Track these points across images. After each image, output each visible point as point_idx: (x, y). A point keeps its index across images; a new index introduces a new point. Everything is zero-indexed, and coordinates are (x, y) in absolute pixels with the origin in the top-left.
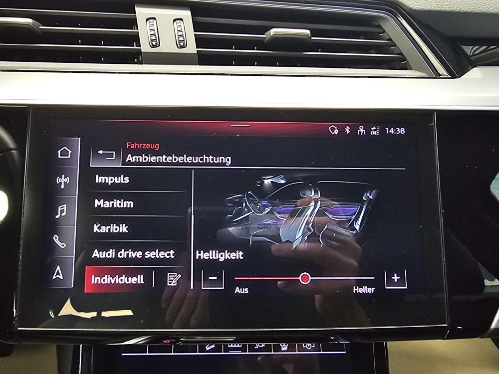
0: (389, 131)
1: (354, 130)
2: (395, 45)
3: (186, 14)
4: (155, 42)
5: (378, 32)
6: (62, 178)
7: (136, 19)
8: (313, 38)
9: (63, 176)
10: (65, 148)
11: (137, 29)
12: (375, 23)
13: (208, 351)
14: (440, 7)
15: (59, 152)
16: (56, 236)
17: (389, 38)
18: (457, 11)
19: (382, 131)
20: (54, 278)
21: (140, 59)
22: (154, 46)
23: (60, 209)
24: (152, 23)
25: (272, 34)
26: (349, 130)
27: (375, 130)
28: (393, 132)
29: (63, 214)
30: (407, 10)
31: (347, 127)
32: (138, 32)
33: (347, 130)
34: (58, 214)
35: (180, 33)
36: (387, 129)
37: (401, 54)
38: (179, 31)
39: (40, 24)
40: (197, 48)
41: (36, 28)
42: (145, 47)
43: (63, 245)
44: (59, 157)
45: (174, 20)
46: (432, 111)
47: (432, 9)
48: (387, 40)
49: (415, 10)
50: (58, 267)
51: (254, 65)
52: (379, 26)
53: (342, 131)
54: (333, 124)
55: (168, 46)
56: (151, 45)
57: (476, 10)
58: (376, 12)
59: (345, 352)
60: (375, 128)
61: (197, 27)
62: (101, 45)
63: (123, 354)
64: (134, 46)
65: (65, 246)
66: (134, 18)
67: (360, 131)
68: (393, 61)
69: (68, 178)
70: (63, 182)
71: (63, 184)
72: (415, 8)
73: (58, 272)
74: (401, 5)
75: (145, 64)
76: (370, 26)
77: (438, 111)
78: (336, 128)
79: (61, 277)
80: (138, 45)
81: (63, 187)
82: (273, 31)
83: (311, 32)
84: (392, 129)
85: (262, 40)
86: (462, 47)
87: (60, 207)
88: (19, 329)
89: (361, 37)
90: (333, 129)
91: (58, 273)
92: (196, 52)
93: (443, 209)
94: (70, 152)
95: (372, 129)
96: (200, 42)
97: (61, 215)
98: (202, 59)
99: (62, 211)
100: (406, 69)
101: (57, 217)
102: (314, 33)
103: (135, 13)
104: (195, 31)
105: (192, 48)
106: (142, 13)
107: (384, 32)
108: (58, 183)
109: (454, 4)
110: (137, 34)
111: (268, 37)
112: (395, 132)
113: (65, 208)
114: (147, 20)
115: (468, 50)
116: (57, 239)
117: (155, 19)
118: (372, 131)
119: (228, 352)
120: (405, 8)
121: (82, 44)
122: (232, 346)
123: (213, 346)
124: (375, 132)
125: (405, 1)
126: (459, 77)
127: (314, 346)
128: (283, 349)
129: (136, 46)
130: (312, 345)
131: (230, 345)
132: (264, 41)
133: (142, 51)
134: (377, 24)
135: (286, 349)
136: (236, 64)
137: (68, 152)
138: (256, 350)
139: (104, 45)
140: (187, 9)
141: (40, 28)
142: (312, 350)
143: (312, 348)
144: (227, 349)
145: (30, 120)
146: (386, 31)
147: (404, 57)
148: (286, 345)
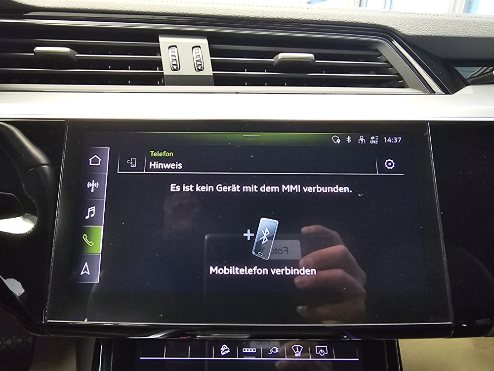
0: (387, 140)
1: (355, 140)
2: (392, 66)
3: (204, 42)
4: (176, 67)
5: (376, 55)
6: (92, 183)
7: (160, 47)
8: (316, 61)
9: (93, 181)
10: (96, 156)
11: (160, 56)
12: (373, 47)
13: (224, 356)
14: (431, 33)
15: (90, 160)
16: (85, 235)
17: (386, 60)
18: (447, 35)
19: (381, 140)
20: (82, 273)
21: (163, 82)
22: (175, 70)
23: (89, 211)
24: (173, 50)
25: (280, 58)
26: (351, 139)
27: (374, 140)
28: (390, 141)
29: (92, 215)
30: (401, 36)
31: (349, 137)
32: (161, 58)
33: (349, 139)
34: (87, 215)
35: (198, 59)
36: (385, 138)
37: (398, 74)
38: (197, 56)
39: (77, 53)
40: (213, 71)
41: (72, 56)
42: (167, 71)
43: (91, 244)
44: (91, 164)
45: (193, 48)
46: (426, 122)
48: (384, 62)
49: (410, 36)
50: (86, 264)
51: (265, 86)
52: (377, 50)
53: (344, 140)
54: (335, 135)
55: (187, 69)
56: (173, 69)
57: (464, 35)
58: (373, 38)
59: (358, 359)
60: (374, 138)
61: (213, 53)
62: (128, 70)
63: (141, 358)
64: (157, 70)
65: (93, 244)
66: (158, 46)
67: (360, 141)
68: (392, 80)
69: (98, 183)
70: (93, 186)
71: (93, 188)
72: (408, 34)
73: (86, 268)
75: (167, 85)
76: (368, 51)
77: (431, 122)
78: (338, 137)
79: (89, 273)
80: (161, 69)
81: (92, 191)
82: (281, 56)
83: (314, 56)
84: (390, 138)
85: (271, 64)
86: (455, 68)
87: (89, 209)
88: (49, 321)
89: (361, 60)
90: (336, 139)
91: (86, 270)
92: (212, 75)
93: (441, 211)
95: (372, 138)
96: (215, 66)
97: (90, 215)
98: (218, 81)
99: (92, 213)
100: (403, 87)
101: (87, 217)
102: (318, 57)
103: (159, 42)
104: (211, 57)
105: (208, 71)
106: (164, 41)
107: (381, 55)
108: (89, 187)
109: (444, 30)
110: (160, 60)
111: (276, 61)
112: (392, 141)
113: (94, 210)
114: (169, 47)
115: (460, 70)
116: (86, 238)
117: (176, 46)
118: (371, 140)
119: (243, 357)
120: (399, 34)
121: (111, 69)
122: (246, 351)
123: (228, 351)
124: (374, 141)
125: (399, 28)
126: (453, 94)
127: (327, 353)
128: (296, 355)
129: (159, 70)
130: (325, 352)
131: (245, 350)
132: (273, 64)
133: (165, 74)
134: (375, 48)
135: (299, 355)
136: (248, 84)
137: (98, 160)
138: (271, 356)
139: (130, 70)
140: (205, 38)
141: (76, 55)
142: (326, 356)
143: (325, 354)
144: (242, 354)
145: (67, 132)
146: (383, 54)
147: (401, 76)
148: (299, 350)
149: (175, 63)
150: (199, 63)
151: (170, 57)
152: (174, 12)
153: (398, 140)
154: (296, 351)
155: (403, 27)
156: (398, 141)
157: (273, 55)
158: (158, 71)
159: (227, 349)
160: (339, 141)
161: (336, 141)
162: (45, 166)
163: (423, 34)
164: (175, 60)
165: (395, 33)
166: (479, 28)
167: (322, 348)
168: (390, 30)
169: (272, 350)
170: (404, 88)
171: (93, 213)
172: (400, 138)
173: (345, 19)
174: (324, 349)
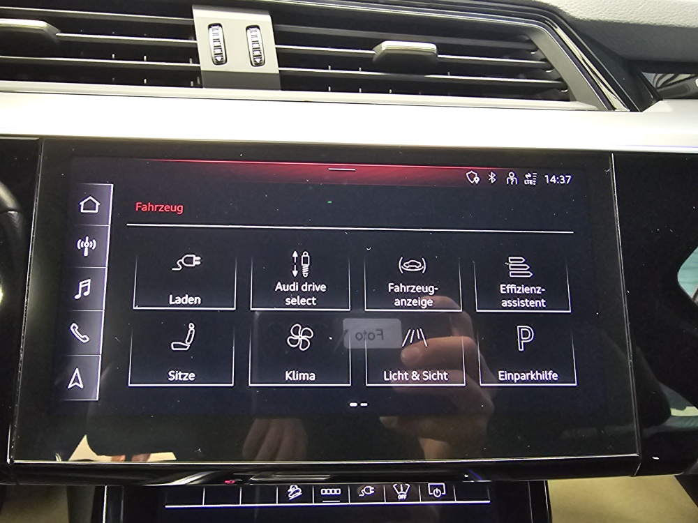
0: (549, 179)
1: (501, 178)
2: (552, 68)
4: (221, 58)
5: (530, 48)
6: (85, 241)
7: (194, 26)
8: (439, 56)
9: (87, 238)
10: (90, 198)
11: (195, 39)
12: (524, 37)
13: (292, 501)
14: (612, 17)
15: (82, 203)
16: (74, 324)
17: (543, 57)
18: (636, 22)
19: (540, 179)
20: (70, 386)
21: (199, 82)
22: (218, 63)
23: (81, 286)
24: (216, 31)
25: (383, 49)
26: (495, 177)
27: (529, 179)
28: (555, 181)
29: (86, 294)
30: (568, 20)
31: (492, 173)
32: (196, 44)
33: (492, 177)
34: (78, 294)
35: (256, 46)
36: (547, 176)
37: (561, 79)
38: (254, 42)
39: (58, 30)
40: (279, 66)
41: (51, 35)
42: (206, 64)
43: (84, 339)
44: (82, 211)
45: (248, 28)
46: (609, 153)
47: (602, 18)
48: (541, 60)
49: (579, 19)
50: (77, 371)
51: (358, 92)
52: (531, 42)
54: (472, 170)
55: (238, 63)
56: (215, 61)
57: (660, 22)
58: (525, 22)
59: (489, 502)
60: (529, 175)
61: (279, 38)
62: (143, 61)
63: (167, 507)
64: (189, 62)
66: (191, 24)
67: (509, 180)
68: (552, 88)
69: (94, 241)
70: (86, 246)
71: (86, 250)
72: (578, 17)
73: (76, 377)
74: (560, 13)
75: (206, 87)
76: (518, 42)
77: (616, 153)
78: (476, 174)
79: (81, 386)
80: (195, 61)
81: (86, 254)
82: (386, 45)
83: (437, 48)
84: (554, 177)
85: (369, 57)
87: (81, 283)
88: (16, 462)
89: (505, 56)
90: (472, 177)
91: (76, 380)
92: (278, 72)
93: (627, 289)
94: (98, 204)
95: (527, 176)
96: (283, 58)
97: (82, 294)
98: (287, 83)
99: (85, 289)
101: (77, 297)
102: (442, 49)
103: (192, 17)
104: (276, 44)
105: (272, 66)
106: (202, 17)
107: (537, 49)
108: (79, 248)
110: (194, 46)
111: (379, 54)
112: (558, 180)
113: (89, 285)
114: (210, 26)
116: (76, 330)
117: (220, 25)
118: (526, 179)
119: (321, 502)
120: (565, 17)
121: (116, 59)
122: (326, 493)
123: (299, 494)
124: (531, 181)
125: (566, 8)
126: (641, 111)
127: (444, 493)
128: (400, 497)
129: (193, 63)
130: (442, 492)
131: (324, 492)
132: (372, 59)
133: (202, 69)
134: (528, 39)
135: (405, 497)
136: (333, 89)
137: (95, 204)
138: (362, 499)
139: (147, 61)
140: (266, 14)
141: (57, 34)
142: (443, 498)
143: (442, 495)
144: (320, 498)
145: (41, 158)
146: (539, 47)
147: (565, 83)
148: (404, 491)
149: (218, 51)
150: (257, 53)
151: (212, 41)
153: (566, 179)
154: (399, 491)
155: (573, 6)
156: (566, 181)
157: (372, 44)
158: (191, 65)
159: (298, 491)
160: (477, 180)
161: (472, 180)
162: (13, 212)
164: (219, 47)
165: (559, 16)
166: (681, 12)
167: (437, 486)
168: (552, 11)
169: (364, 490)
170: (568, 100)
171: (87, 290)
172: (570, 177)
174: (441, 488)
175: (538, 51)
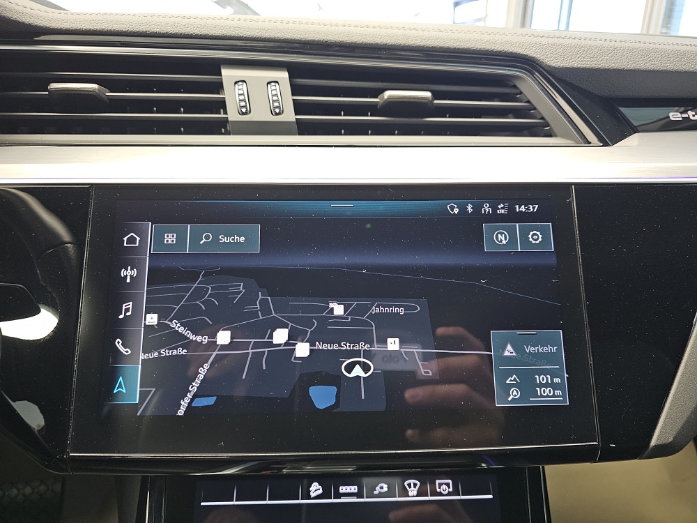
0: (519, 209)
1: (478, 208)
2: (535, 109)
4: (245, 109)
5: (514, 93)
6: (127, 270)
7: (222, 82)
8: (436, 102)
9: (130, 268)
10: (132, 234)
11: (224, 94)
12: (510, 82)
13: (314, 498)
15: (125, 239)
17: (527, 99)
19: (511, 209)
20: (115, 391)
21: (229, 129)
22: (243, 114)
23: (124, 308)
24: (240, 87)
25: (386, 97)
26: (472, 208)
27: (502, 208)
28: (524, 210)
29: (128, 314)
30: (546, 68)
31: (469, 205)
32: (224, 98)
33: (470, 208)
34: (121, 314)
35: (275, 98)
36: (517, 206)
37: (543, 118)
38: (274, 95)
39: (108, 91)
40: (296, 115)
41: (102, 95)
42: (233, 115)
44: (125, 245)
45: (268, 83)
46: (569, 185)
48: (525, 103)
49: (555, 67)
50: (121, 378)
51: (368, 135)
52: (515, 87)
53: (463, 209)
54: (452, 202)
55: (261, 114)
56: (240, 112)
59: (492, 496)
60: (502, 205)
61: (295, 90)
62: (180, 113)
63: (202, 503)
64: (220, 113)
66: (220, 81)
67: (485, 210)
68: (536, 126)
69: (135, 270)
72: (554, 65)
73: (120, 384)
75: (234, 134)
76: (503, 87)
77: (577, 184)
78: (456, 206)
79: (124, 390)
80: (225, 112)
81: (128, 281)
82: (388, 94)
83: (432, 94)
84: (523, 206)
85: (375, 105)
86: (621, 109)
87: (124, 305)
90: (452, 208)
91: (120, 386)
92: (295, 120)
94: (138, 239)
95: (499, 207)
96: (299, 108)
97: (125, 314)
98: (303, 128)
100: (550, 136)
101: (121, 317)
102: (437, 95)
103: (221, 75)
104: (293, 95)
105: (289, 116)
106: (228, 74)
107: (521, 93)
110: (223, 100)
111: (382, 101)
112: (526, 209)
113: (130, 306)
114: (236, 83)
115: (628, 112)
117: (245, 82)
119: (339, 499)
121: (157, 112)
122: (344, 491)
124: (503, 210)
125: (542, 58)
126: (612, 145)
127: (451, 490)
130: (449, 487)
131: (342, 489)
132: (377, 106)
133: (230, 119)
134: (513, 84)
137: (136, 239)
138: (376, 496)
139: (184, 113)
140: (284, 70)
141: (107, 94)
142: (449, 494)
143: (449, 491)
144: (338, 495)
146: (522, 91)
147: (547, 122)
148: (415, 487)
149: (243, 104)
150: (276, 104)
151: (237, 96)
152: (242, 35)
153: (534, 208)
155: (549, 56)
156: (533, 210)
157: (377, 93)
158: (222, 115)
160: (456, 211)
161: (452, 211)
162: (69, 245)
163: (575, 66)
164: (244, 100)
165: (538, 64)
166: (647, 57)
167: (444, 483)
168: (530, 61)
169: (378, 487)
171: (128, 311)
172: (537, 206)
173: (472, 46)
174: (448, 485)
175: (522, 95)
